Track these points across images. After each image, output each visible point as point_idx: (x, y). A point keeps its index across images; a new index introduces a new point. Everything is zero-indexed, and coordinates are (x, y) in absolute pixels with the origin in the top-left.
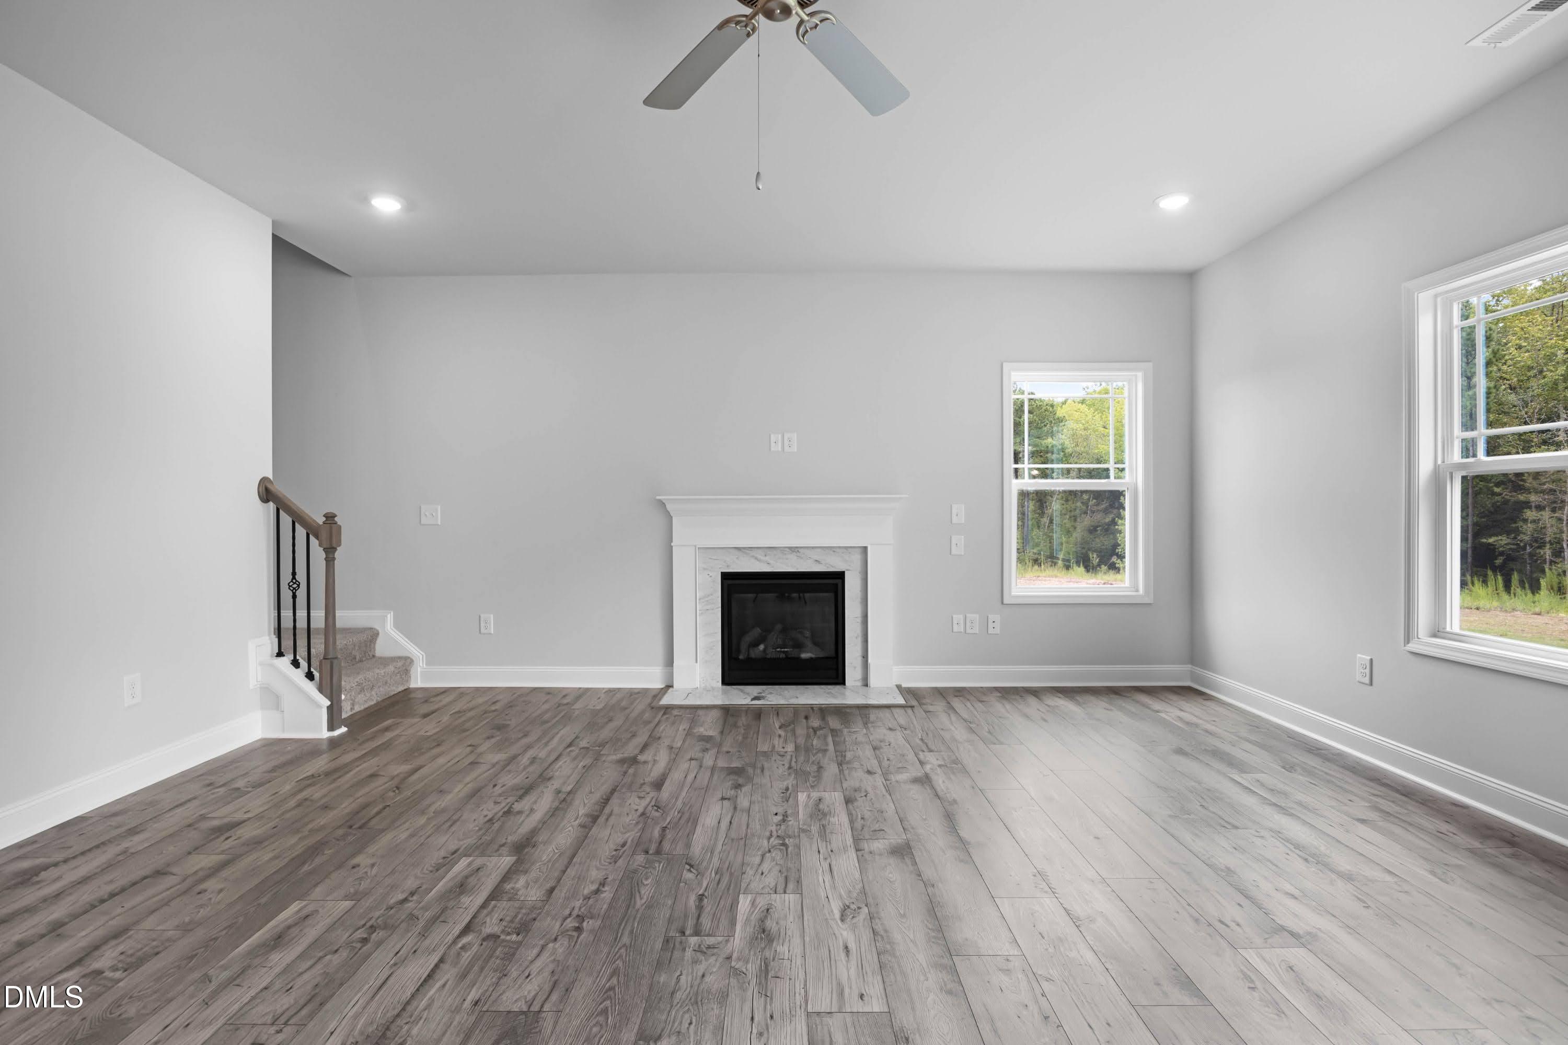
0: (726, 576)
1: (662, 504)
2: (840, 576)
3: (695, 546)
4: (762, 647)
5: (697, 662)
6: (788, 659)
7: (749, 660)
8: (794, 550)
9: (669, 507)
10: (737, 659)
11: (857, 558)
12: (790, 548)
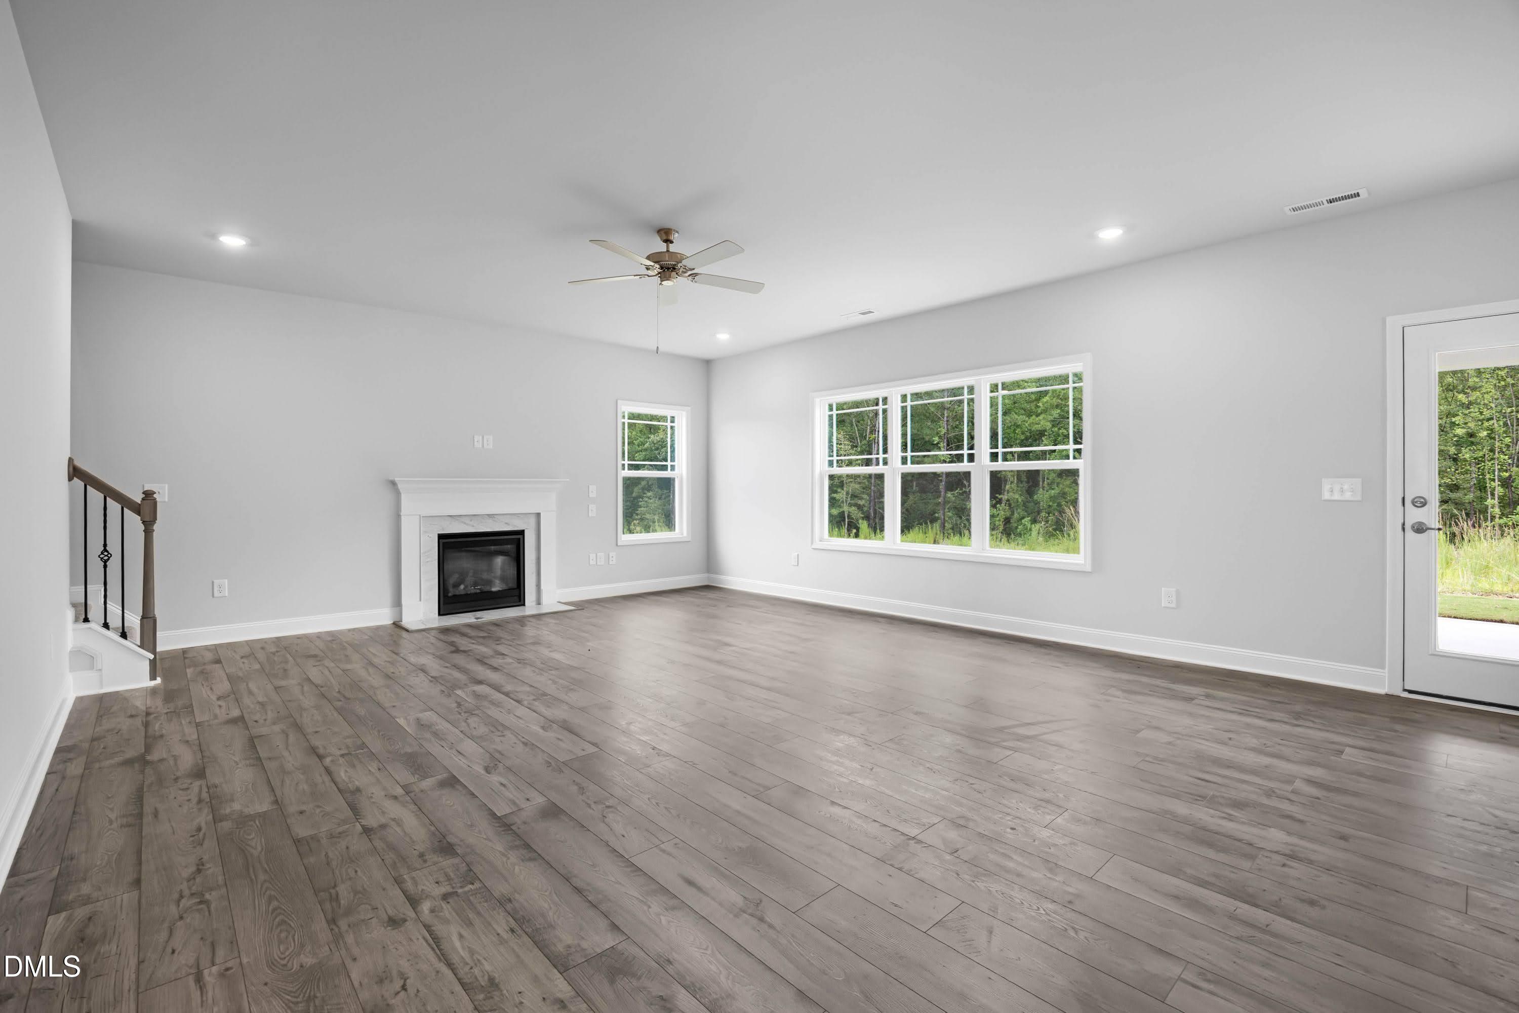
0: (441, 537)
1: (393, 483)
2: (522, 533)
3: (420, 515)
4: (462, 587)
5: (420, 600)
6: (482, 592)
7: (455, 596)
8: (490, 516)
9: (400, 486)
10: (447, 596)
11: (533, 521)
12: (488, 515)
